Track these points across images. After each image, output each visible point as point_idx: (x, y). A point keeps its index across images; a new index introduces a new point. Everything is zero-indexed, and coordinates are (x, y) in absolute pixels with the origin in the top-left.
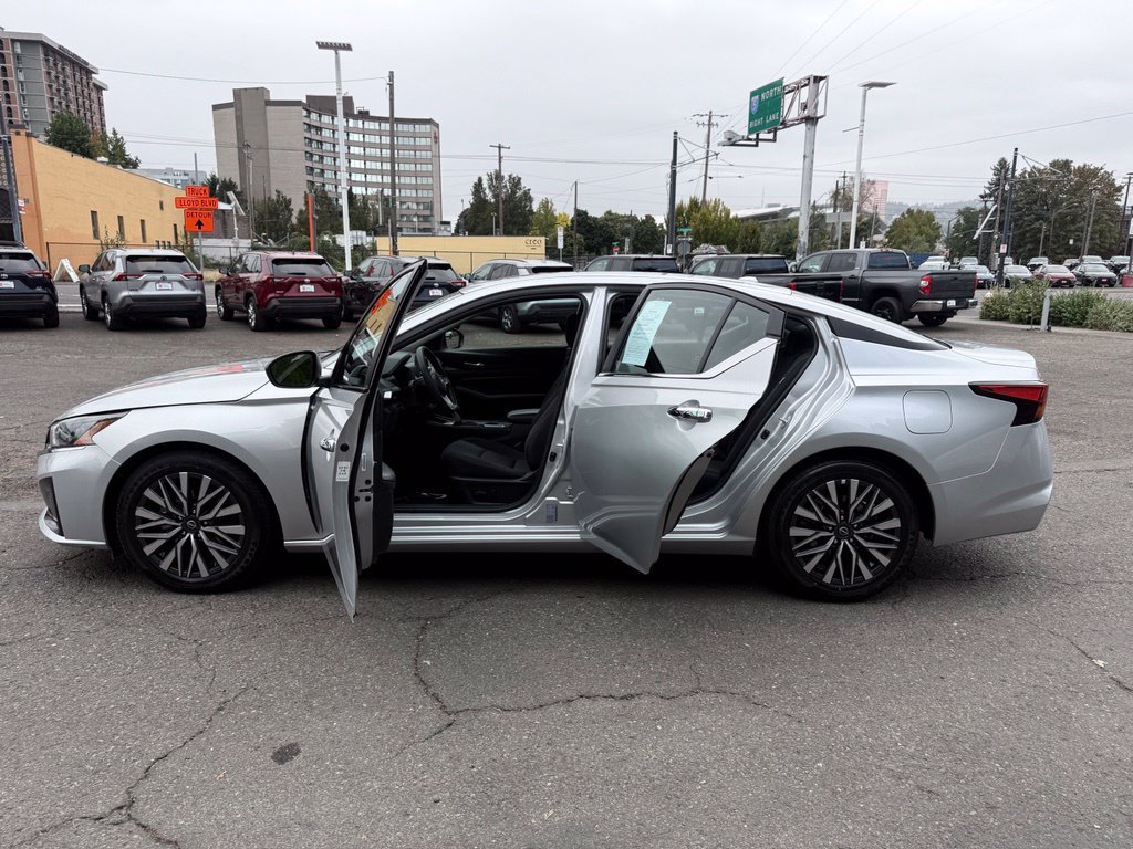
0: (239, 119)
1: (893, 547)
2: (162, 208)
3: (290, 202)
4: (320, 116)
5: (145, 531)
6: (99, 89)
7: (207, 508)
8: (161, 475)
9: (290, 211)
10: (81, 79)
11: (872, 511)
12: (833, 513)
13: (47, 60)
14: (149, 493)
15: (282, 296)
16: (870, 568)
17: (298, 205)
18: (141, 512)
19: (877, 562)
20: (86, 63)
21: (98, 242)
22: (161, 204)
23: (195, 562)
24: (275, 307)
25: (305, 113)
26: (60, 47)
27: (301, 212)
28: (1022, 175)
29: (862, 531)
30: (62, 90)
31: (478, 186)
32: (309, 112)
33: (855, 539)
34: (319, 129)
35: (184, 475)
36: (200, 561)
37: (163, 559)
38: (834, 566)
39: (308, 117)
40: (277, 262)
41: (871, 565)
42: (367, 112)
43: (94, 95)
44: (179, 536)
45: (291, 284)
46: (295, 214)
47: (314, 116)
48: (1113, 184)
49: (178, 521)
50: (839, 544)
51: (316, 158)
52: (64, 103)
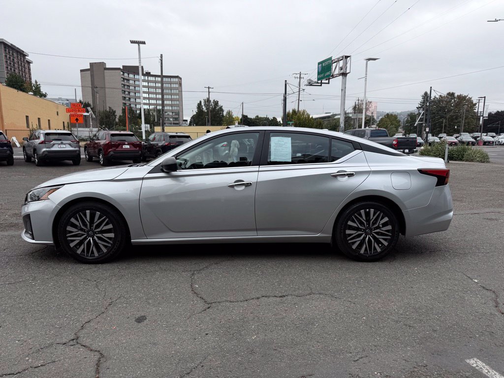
0: (92, 76)
1: (389, 237)
2: (58, 114)
3: (115, 112)
4: (128, 75)
5: (70, 236)
6: (29, 63)
7: (98, 226)
8: (78, 212)
9: (115, 116)
10: (21, 58)
11: (380, 222)
12: (363, 224)
13: (5, 50)
14: (73, 220)
15: (115, 150)
16: (380, 247)
17: (119, 113)
18: (69, 228)
19: (382, 244)
20: (24, 52)
21: (29, 129)
22: (57, 113)
23: (92, 249)
24: (112, 155)
25: (122, 73)
26: (11, 44)
27: (120, 116)
28: (434, 99)
29: (375, 231)
30: (12, 63)
31: (199, 105)
32: (124, 73)
33: (373, 234)
34: (128, 80)
35: (88, 212)
36: (94, 249)
37: (78, 249)
38: (364, 246)
39: (123, 75)
40: (113, 135)
41: (380, 245)
42: (150, 73)
43: (26, 65)
44: (85, 239)
45: (119, 145)
46: (117, 117)
47: (126, 75)
48: (472, 103)
49: (85, 232)
50: (367, 237)
51: (127, 93)
52: (13, 69)
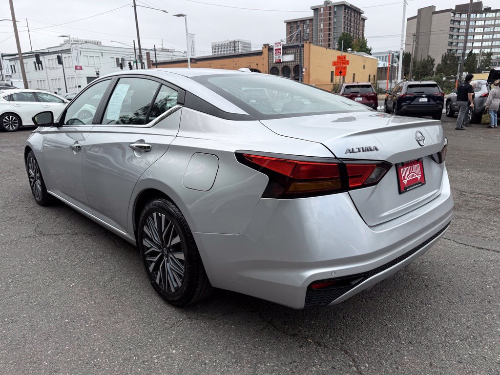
0: (418, 23)
3: (434, 60)
4: (461, 15)
6: (364, 20)
9: (433, 65)
10: (357, 17)
13: (345, 12)
17: (438, 61)
20: (360, 10)
21: (332, 84)
25: (452, 15)
26: (351, 5)
27: (439, 65)
30: (349, 23)
32: (455, 14)
34: (459, 22)
39: (454, 16)
42: (490, 8)
43: (361, 23)
46: (436, 66)
47: (457, 15)
51: (455, 37)
52: (349, 28)
